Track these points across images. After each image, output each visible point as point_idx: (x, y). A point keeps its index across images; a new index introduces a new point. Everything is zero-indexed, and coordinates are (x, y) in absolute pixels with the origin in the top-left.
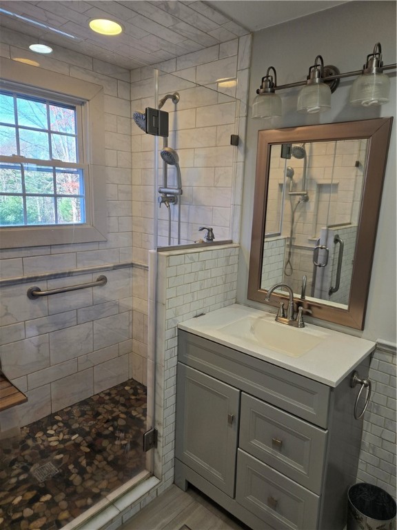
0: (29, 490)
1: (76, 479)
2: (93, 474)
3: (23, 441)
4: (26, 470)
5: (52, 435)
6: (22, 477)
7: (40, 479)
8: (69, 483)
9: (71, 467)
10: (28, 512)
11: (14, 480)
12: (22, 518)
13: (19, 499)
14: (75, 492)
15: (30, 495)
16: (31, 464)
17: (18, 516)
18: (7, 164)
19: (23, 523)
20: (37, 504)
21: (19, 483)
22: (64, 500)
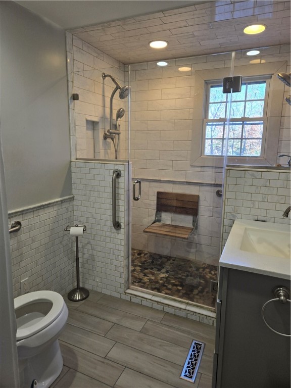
0: (179, 282)
1: (196, 292)
2: (203, 296)
3: (200, 268)
4: (187, 276)
5: (211, 274)
6: (183, 277)
7: (187, 282)
8: (192, 291)
9: (200, 287)
10: (170, 286)
11: (180, 276)
12: (166, 286)
13: (174, 281)
14: (189, 295)
15: (177, 283)
16: (191, 276)
17: (166, 285)
18: (217, 123)
19: (165, 288)
20: (175, 287)
21: (180, 278)
22: (183, 293)
